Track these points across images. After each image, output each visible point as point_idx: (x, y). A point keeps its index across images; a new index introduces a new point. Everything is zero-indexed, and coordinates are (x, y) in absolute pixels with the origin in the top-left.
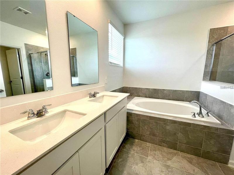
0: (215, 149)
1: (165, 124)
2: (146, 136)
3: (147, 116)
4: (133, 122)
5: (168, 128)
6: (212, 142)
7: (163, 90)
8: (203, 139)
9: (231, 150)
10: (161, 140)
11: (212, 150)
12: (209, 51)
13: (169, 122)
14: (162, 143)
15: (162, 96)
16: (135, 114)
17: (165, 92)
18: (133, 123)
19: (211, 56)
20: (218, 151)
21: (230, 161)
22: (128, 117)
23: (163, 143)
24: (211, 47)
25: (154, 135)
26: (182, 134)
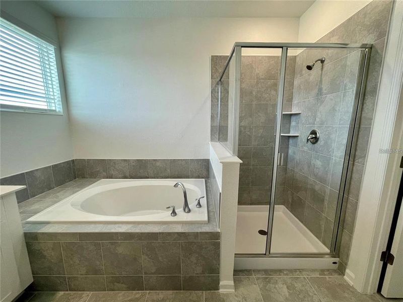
0: (199, 270)
1: (112, 244)
2: (79, 279)
3: (74, 235)
4: (45, 253)
5: (120, 250)
6: (193, 259)
7: (154, 160)
8: (179, 258)
9: (219, 265)
10: (111, 278)
11: (195, 272)
12: (214, 93)
13: (119, 238)
14: (115, 283)
15: (154, 172)
16: (46, 233)
17: (158, 164)
18: (44, 257)
19: (216, 101)
20: (203, 272)
21: (221, 283)
22: (29, 246)
23: (117, 284)
24: (216, 86)
25: (96, 272)
26: (146, 257)
